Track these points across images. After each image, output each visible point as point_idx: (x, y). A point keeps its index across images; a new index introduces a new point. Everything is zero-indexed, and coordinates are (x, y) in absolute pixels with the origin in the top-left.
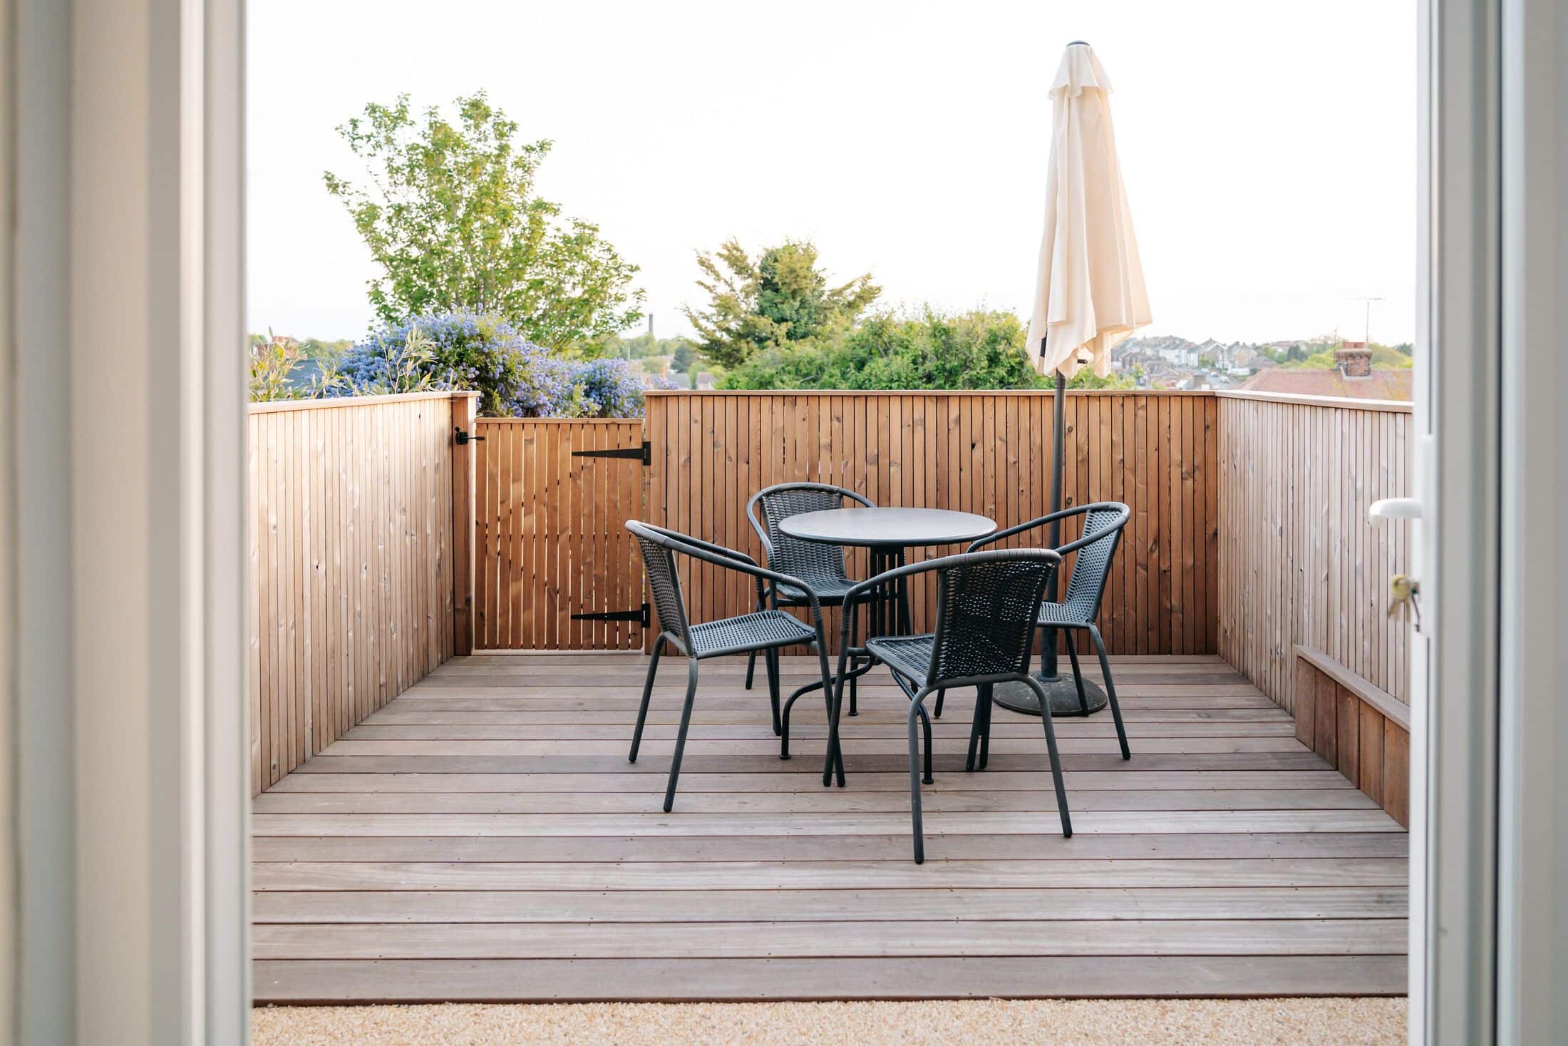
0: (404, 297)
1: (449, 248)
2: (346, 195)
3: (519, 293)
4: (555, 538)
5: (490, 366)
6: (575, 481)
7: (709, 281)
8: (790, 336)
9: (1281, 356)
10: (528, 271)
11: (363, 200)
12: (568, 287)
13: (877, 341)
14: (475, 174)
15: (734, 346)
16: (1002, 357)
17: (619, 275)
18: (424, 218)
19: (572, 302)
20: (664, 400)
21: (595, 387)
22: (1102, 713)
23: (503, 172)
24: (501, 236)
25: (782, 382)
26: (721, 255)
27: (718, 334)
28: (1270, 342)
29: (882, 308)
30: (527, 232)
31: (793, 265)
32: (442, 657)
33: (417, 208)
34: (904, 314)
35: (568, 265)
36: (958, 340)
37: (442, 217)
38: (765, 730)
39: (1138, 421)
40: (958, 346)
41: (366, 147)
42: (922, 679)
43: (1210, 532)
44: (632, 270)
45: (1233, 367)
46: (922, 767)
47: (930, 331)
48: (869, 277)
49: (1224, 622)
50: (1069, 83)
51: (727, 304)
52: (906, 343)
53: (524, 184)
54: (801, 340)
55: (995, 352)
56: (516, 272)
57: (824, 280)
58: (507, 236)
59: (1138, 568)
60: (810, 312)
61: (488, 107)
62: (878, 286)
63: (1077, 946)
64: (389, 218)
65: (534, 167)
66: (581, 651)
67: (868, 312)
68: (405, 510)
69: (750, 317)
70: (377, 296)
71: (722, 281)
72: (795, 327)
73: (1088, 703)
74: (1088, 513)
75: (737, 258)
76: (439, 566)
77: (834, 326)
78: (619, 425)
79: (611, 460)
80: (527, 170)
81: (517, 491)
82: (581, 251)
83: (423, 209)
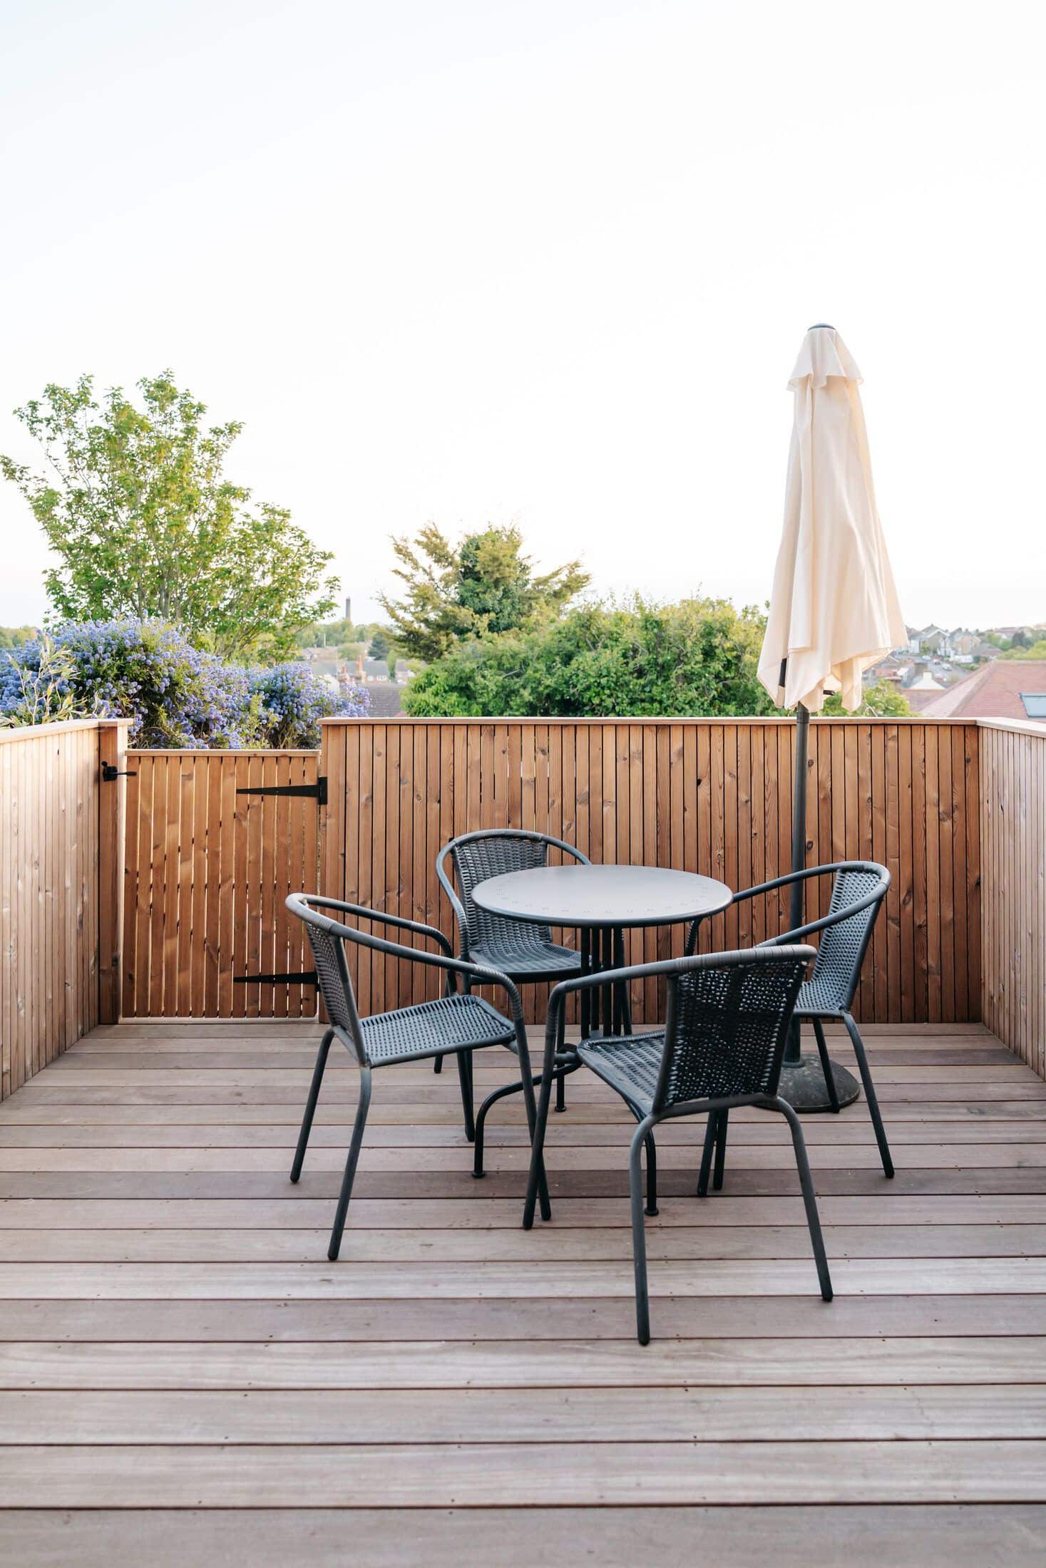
0: (83, 587)
1: (132, 536)
2: (24, 481)
3: (206, 581)
4: (216, 887)
5: (155, 680)
6: (239, 822)
7: (407, 569)
8: (492, 627)
9: (1006, 643)
10: (214, 560)
11: (43, 485)
12: (257, 575)
13: (585, 633)
14: (160, 458)
15: (432, 637)
16: (718, 651)
17: (311, 563)
18: (106, 504)
19: (261, 591)
20: (342, 730)
21: (275, 695)
22: (854, 1107)
23: (190, 456)
24: (187, 523)
25: (484, 677)
26: (419, 543)
27: (416, 625)
28: (993, 629)
29: (591, 598)
30: (214, 518)
31: (496, 553)
32: (83, 1029)
33: (98, 494)
34: (613, 604)
35: (257, 553)
36: (671, 633)
37: (124, 503)
38: (454, 1134)
39: (888, 754)
40: (672, 640)
41: (46, 432)
42: (647, 1103)
43: (972, 880)
44: (325, 558)
45: (956, 654)
46: (645, 1191)
47: (641, 624)
48: (577, 565)
49: (990, 987)
50: (812, 373)
51: (425, 594)
52: (615, 635)
53: (211, 468)
54: (504, 632)
55: (711, 646)
56: (201, 560)
57: (528, 568)
58: (193, 523)
59: (889, 922)
60: (513, 602)
61: (175, 389)
62: (586, 574)
63: (853, 1486)
64: (68, 504)
65: (222, 450)
66: (245, 1019)
67: (576, 602)
68: (37, 863)
69: (450, 607)
70: (54, 586)
71: (421, 570)
72: (498, 618)
73: (838, 1095)
74: (838, 874)
75: (436, 546)
76: (81, 922)
77: (539, 617)
78: (290, 758)
79: (283, 798)
80: (215, 453)
81: (173, 834)
82: (271, 538)
83: (105, 494)
